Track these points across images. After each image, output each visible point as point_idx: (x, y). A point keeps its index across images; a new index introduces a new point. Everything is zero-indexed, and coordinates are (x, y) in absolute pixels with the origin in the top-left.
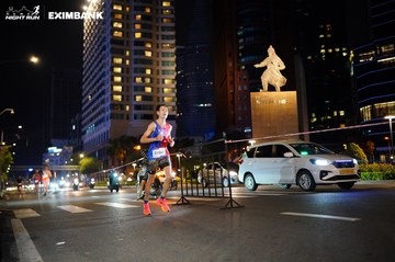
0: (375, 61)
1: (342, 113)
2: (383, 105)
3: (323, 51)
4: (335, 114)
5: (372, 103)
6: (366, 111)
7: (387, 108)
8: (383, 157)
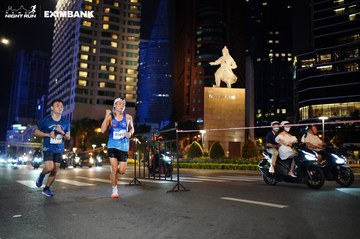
0: (314, 68)
1: (284, 111)
2: (319, 106)
3: (271, 55)
4: (278, 111)
5: (309, 104)
6: (304, 111)
7: (322, 110)
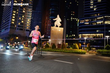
0: (84, 23)
1: (74, 35)
2: (84, 35)
3: (72, 18)
4: (73, 35)
5: (82, 34)
6: (80, 36)
7: (85, 36)
8: (83, 48)
